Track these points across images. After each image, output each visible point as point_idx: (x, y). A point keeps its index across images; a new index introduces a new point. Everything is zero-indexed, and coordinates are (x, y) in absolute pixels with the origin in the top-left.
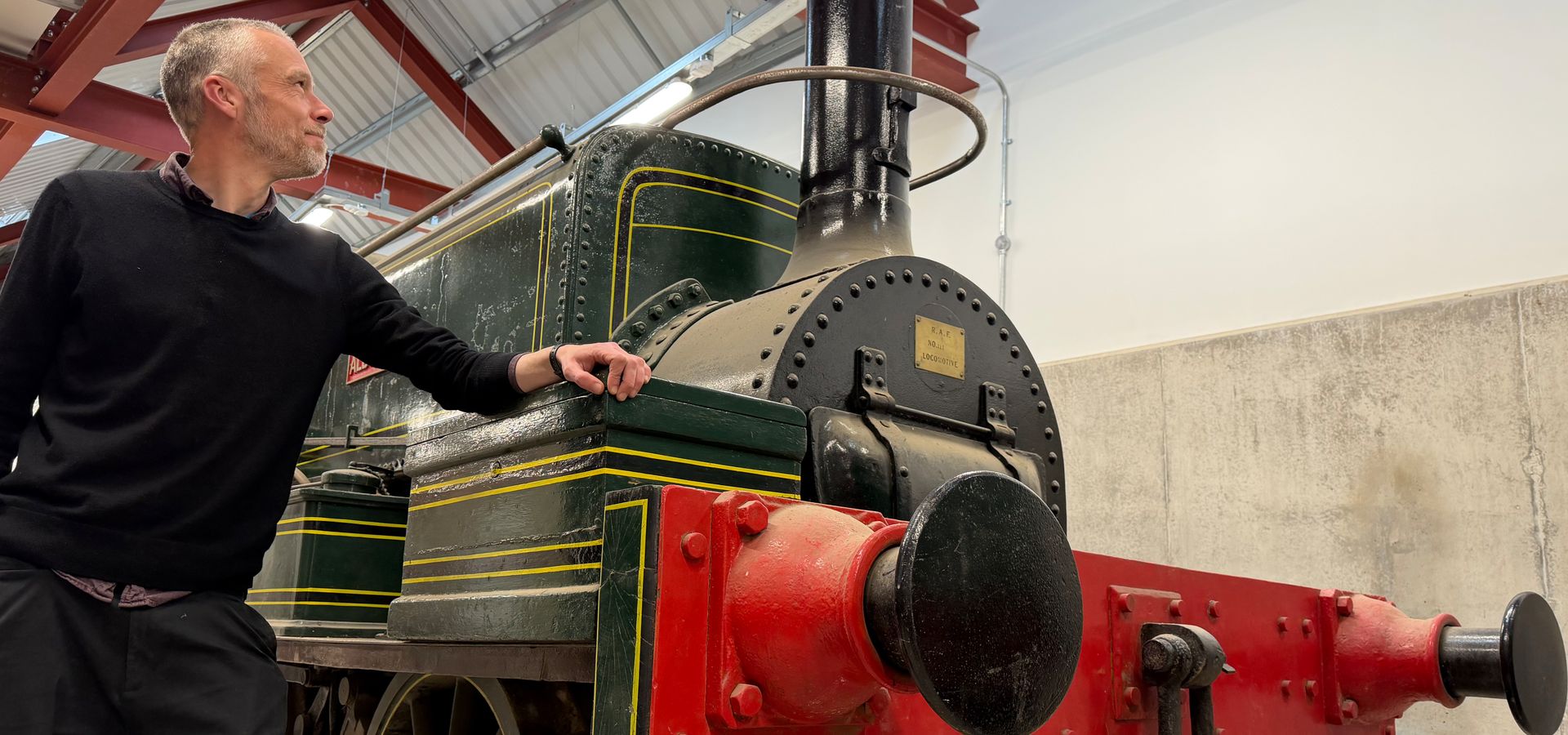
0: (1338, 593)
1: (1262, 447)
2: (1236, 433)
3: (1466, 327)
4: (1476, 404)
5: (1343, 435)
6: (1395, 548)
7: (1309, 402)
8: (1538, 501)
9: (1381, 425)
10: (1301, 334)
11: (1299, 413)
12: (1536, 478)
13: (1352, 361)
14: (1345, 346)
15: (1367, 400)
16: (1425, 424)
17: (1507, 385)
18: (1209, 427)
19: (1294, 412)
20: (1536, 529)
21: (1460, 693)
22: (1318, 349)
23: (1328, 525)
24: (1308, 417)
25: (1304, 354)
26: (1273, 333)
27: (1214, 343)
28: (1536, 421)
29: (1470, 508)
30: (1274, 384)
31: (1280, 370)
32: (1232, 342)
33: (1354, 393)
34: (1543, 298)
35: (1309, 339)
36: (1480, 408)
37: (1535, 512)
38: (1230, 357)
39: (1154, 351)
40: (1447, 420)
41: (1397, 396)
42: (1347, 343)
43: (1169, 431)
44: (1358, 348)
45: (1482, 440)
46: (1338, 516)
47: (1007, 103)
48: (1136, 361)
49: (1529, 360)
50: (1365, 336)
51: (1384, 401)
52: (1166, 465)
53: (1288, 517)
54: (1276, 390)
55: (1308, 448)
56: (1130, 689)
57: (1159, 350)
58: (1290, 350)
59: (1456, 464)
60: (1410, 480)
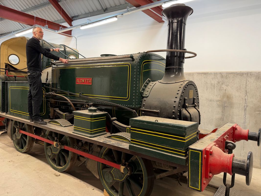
0: (235, 127)
1: (208, 90)
2: (204, 87)
3: (240, 77)
5: (220, 90)
6: (226, 106)
7: (216, 84)
8: (246, 102)
9: (226, 89)
10: (216, 74)
12: (246, 99)
13: (223, 79)
14: (222, 77)
15: (224, 85)
16: (232, 90)
17: (244, 86)
18: (200, 86)
19: (213, 86)
20: (245, 106)
21: (248, 140)
22: (218, 77)
23: (216, 102)
24: (215, 86)
25: (216, 77)
26: (211, 73)
27: (202, 73)
28: (247, 91)
29: (237, 102)
30: (211, 81)
31: (212, 79)
32: (205, 74)
33: (223, 84)
34: (251, 74)
35: (217, 75)
36: (240, 88)
37: (245, 104)
38: (204, 76)
40: (235, 90)
41: (229, 85)
42: (222, 76)
44: (224, 77)
45: (240, 93)
46: (218, 101)
49: (248, 83)
51: (227, 86)
53: (211, 101)
54: (211, 82)
55: (215, 91)
58: (214, 76)
59: (236, 96)
60: (229, 97)
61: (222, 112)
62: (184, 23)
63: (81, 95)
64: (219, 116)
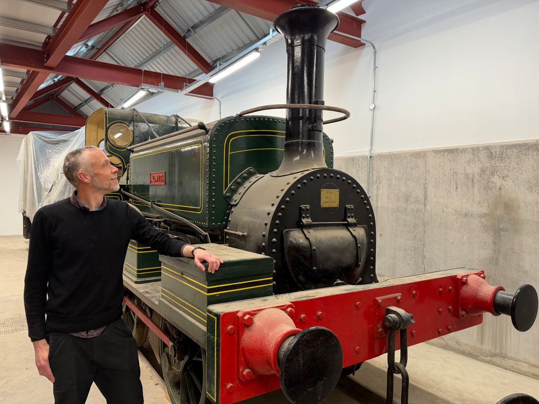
0: (463, 277)
1: (459, 190)
2: (450, 184)
3: (535, 153)
4: (536, 182)
5: (487, 188)
6: (502, 230)
7: (476, 176)
9: (501, 186)
10: (475, 150)
11: (473, 179)
13: (493, 162)
14: (491, 156)
15: (496, 176)
16: (517, 187)
18: (441, 181)
19: (471, 179)
21: (500, 312)
22: (481, 157)
23: (479, 219)
24: (475, 181)
25: (476, 158)
26: (466, 149)
27: (445, 151)
29: (529, 219)
30: (465, 168)
31: (467, 163)
32: (451, 151)
33: (492, 174)
35: (478, 153)
38: (450, 156)
39: (423, 152)
40: (525, 187)
41: (507, 176)
42: (492, 155)
43: (428, 182)
44: (496, 157)
45: (536, 195)
46: (483, 216)
47: (375, 53)
48: (418, 155)
50: (498, 153)
51: (503, 178)
52: (426, 192)
53: (466, 215)
54: (465, 170)
55: (475, 192)
56: (381, 329)
57: (425, 152)
58: (471, 156)
59: (526, 203)
60: (509, 207)
61: (495, 243)
62: (317, 46)
63: (154, 204)
64: (487, 253)
